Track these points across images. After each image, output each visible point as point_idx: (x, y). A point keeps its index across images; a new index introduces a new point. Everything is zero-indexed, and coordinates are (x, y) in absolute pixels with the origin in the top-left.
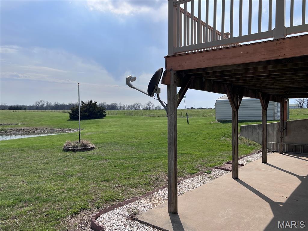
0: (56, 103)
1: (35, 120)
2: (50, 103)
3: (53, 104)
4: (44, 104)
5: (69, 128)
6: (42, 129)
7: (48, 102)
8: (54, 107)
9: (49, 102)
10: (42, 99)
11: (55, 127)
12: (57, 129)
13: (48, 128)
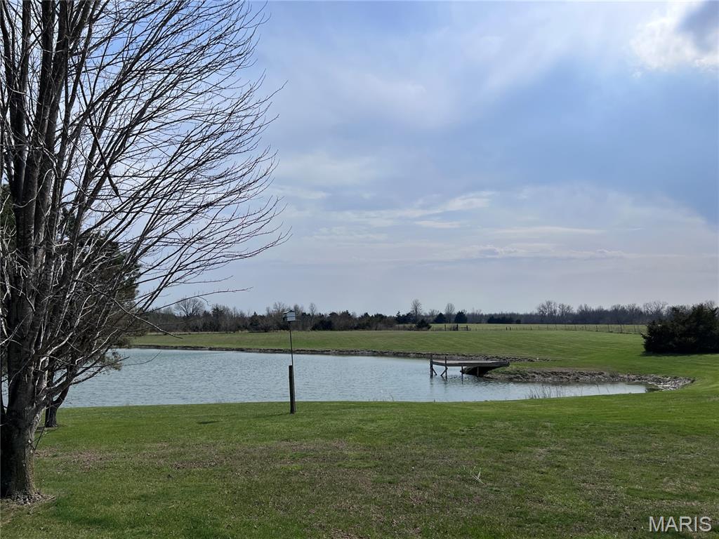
0: (583, 306)
1: (564, 352)
2: (568, 308)
3: (575, 310)
4: (555, 311)
5: (655, 373)
6: (593, 375)
7: (563, 306)
8: (577, 316)
9: (566, 304)
10: (550, 300)
11: (620, 370)
12: (626, 376)
13: (605, 373)
